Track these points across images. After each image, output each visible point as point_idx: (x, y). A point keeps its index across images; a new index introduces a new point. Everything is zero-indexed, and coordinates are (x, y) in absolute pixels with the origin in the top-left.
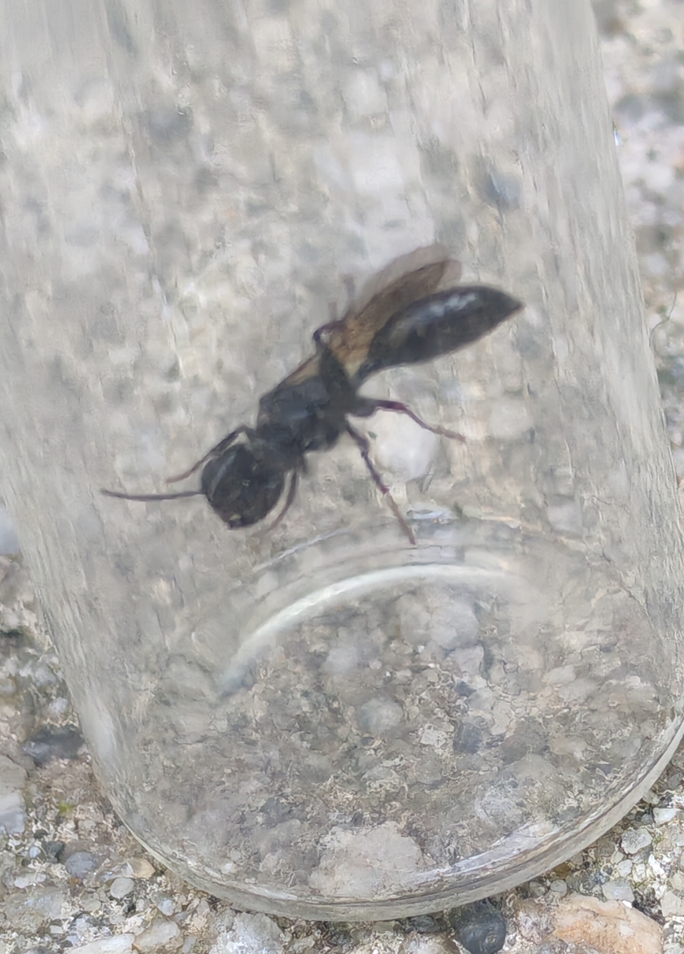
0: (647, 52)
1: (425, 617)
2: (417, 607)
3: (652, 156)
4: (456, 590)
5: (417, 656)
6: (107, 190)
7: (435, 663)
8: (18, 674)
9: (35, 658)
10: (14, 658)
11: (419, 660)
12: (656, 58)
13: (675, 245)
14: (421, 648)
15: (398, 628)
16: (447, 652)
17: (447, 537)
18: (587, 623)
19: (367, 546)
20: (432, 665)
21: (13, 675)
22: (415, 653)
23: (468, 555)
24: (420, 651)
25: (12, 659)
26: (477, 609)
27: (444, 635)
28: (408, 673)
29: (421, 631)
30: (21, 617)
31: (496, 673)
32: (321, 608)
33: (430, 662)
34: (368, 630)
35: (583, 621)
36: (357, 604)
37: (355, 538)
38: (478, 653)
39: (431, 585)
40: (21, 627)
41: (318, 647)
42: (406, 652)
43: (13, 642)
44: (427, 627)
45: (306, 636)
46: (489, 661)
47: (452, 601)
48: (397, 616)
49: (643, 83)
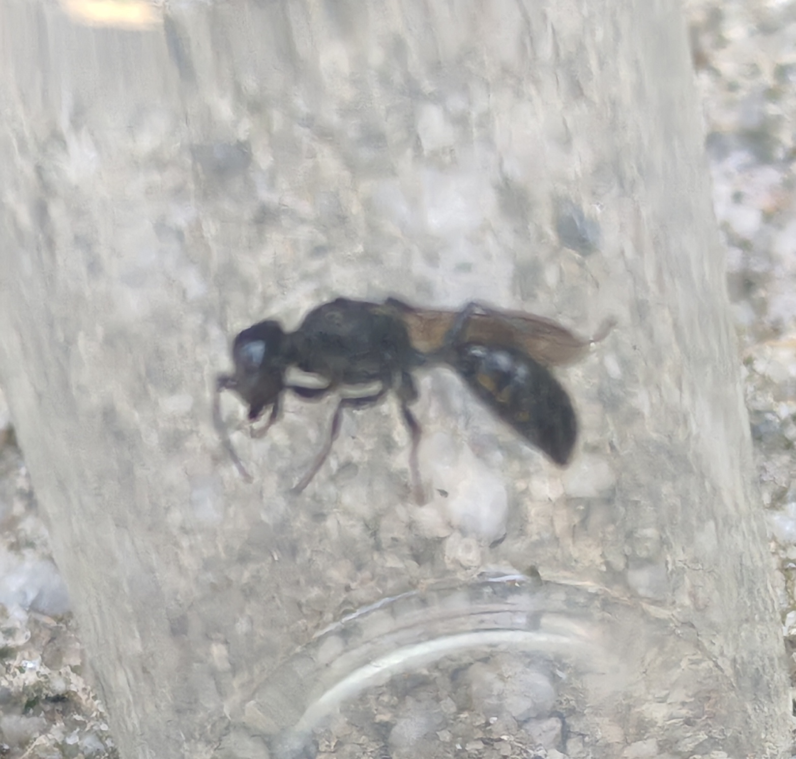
0: (732, 87)
1: (498, 686)
2: (489, 676)
3: (737, 197)
4: (530, 658)
5: (488, 728)
6: (161, 227)
7: (509, 734)
8: (64, 742)
9: (82, 724)
10: (60, 724)
11: (491, 731)
12: (742, 94)
13: (762, 293)
14: (493, 720)
15: (469, 698)
16: (521, 723)
17: (523, 601)
18: (668, 695)
19: (436, 610)
20: (505, 737)
21: (60, 743)
22: (488, 724)
23: (544, 621)
24: (491, 722)
25: (58, 725)
26: (554, 678)
27: (518, 706)
28: (480, 746)
29: (493, 701)
30: (68, 682)
31: (574, 746)
32: (388, 675)
33: (503, 735)
34: (438, 700)
35: (664, 693)
36: (425, 672)
37: (424, 602)
38: (554, 724)
39: (505, 652)
40: (68, 692)
41: (384, 717)
42: (477, 724)
43: (59, 707)
44: (500, 696)
45: (372, 704)
46: (565, 734)
47: (528, 670)
48: (469, 686)
49: (728, 121)
